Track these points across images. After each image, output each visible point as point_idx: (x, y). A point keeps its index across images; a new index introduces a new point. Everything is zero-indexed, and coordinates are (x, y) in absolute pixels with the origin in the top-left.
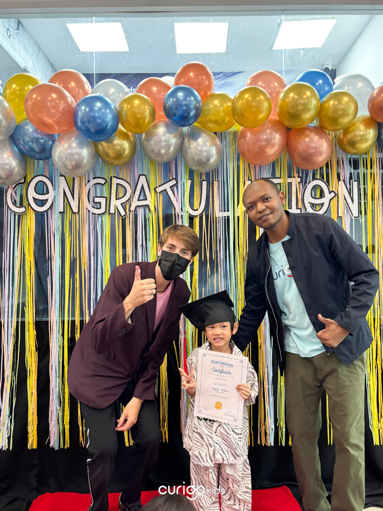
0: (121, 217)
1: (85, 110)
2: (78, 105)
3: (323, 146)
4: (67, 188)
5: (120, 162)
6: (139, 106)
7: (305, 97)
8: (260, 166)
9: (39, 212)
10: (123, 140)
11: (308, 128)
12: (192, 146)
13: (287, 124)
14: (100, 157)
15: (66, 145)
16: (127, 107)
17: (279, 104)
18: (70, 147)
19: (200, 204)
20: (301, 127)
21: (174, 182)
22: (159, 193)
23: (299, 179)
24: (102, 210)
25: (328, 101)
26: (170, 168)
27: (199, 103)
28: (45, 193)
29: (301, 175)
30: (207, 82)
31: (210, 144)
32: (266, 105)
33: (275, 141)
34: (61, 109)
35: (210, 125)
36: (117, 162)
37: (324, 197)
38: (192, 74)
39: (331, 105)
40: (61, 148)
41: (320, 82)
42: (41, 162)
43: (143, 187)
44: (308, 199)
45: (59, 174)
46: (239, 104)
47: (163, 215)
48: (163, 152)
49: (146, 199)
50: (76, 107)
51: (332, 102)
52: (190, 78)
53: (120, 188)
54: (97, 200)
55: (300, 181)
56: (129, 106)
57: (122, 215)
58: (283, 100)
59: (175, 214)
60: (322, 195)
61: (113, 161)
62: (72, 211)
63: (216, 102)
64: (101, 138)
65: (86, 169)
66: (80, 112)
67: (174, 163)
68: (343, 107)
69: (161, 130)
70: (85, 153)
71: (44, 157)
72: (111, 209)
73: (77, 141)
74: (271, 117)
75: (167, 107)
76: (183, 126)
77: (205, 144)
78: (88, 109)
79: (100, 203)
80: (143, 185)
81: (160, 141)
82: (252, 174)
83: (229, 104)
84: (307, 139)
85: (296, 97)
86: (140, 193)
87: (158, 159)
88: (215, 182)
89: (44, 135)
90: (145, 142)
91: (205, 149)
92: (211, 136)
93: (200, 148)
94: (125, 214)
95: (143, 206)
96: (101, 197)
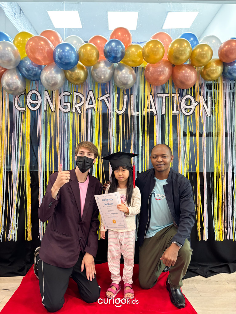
0: (78, 114)
1: (60, 51)
2: (56, 49)
3: (192, 75)
4: (49, 97)
5: (78, 83)
6: (90, 50)
7: (183, 46)
8: (157, 87)
9: (33, 110)
11: (185, 65)
13: (173, 62)
14: (67, 79)
15: (49, 72)
16: (83, 51)
17: (168, 51)
18: (51, 73)
19: (123, 107)
20: (180, 64)
21: (108, 95)
22: (100, 101)
23: (178, 94)
24: (68, 110)
25: (196, 49)
26: (106, 87)
27: (124, 50)
28: (36, 100)
29: (179, 92)
30: (128, 39)
32: (162, 50)
33: (166, 72)
34: (46, 51)
35: (129, 62)
36: (77, 83)
37: (192, 105)
39: (198, 52)
40: (46, 74)
41: (192, 39)
42: (34, 82)
43: (91, 98)
44: (183, 105)
45: (44, 90)
46: (147, 50)
47: (102, 113)
48: (103, 78)
49: (93, 104)
50: (55, 49)
51: (198, 50)
52: (118, 35)
53: (78, 98)
54: (65, 104)
55: (179, 95)
56: (84, 50)
58: (171, 48)
59: (109, 113)
61: (74, 82)
62: (51, 110)
64: (69, 68)
65: (59, 86)
66: (57, 52)
67: (109, 84)
68: (204, 53)
69: (102, 65)
70: (59, 77)
71: (36, 79)
72: (73, 109)
73: (55, 70)
74: (163, 58)
75: (106, 51)
76: (114, 63)
79: (67, 106)
80: (91, 96)
82: (152, 91)
83: (140, 51)
85: (178, 46)
86: (89, 101)
87: (100, 81)
88: (131, 95)
89: (36, 66)
90: (93, 72)
91: (126, 76)
92: (130, 69)
93: (123, 75)
94: (81, 112)
95: (91, 108)
96: (68, 102)
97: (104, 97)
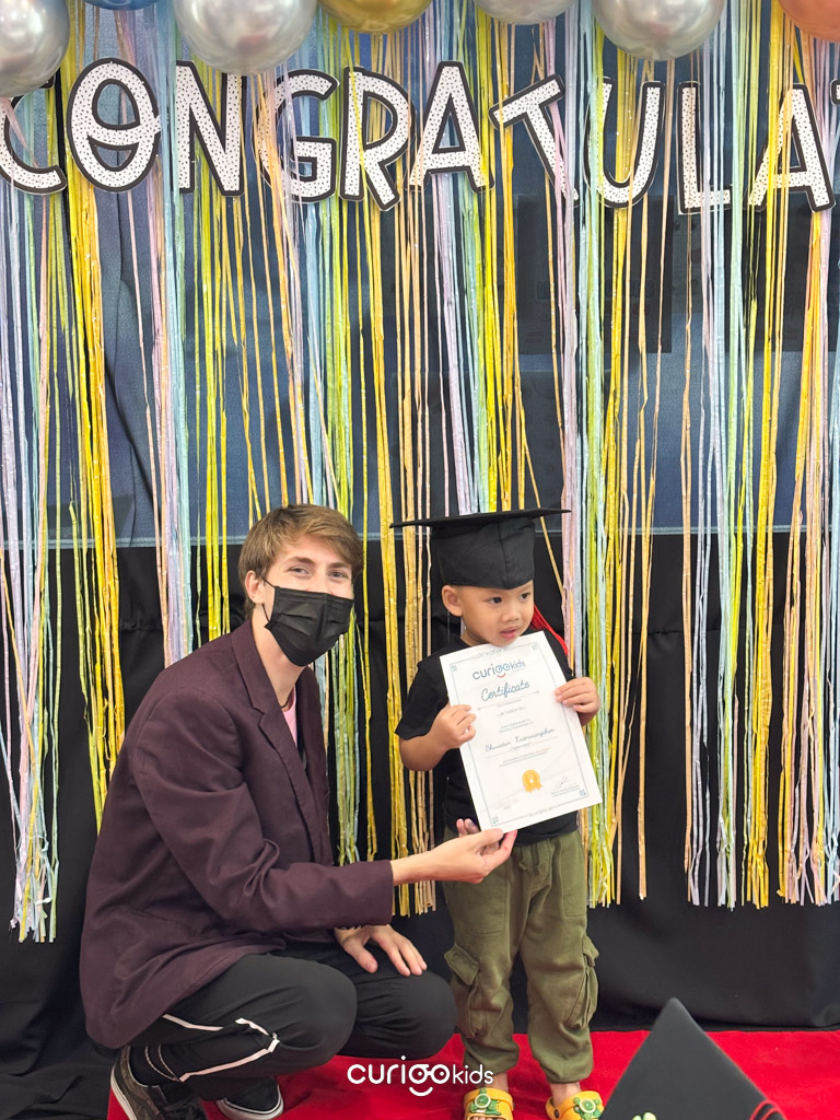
0: (379, 210)
4: (202, 105)
8: (832, 44)
9: (109, 189)
19: (637, 164)
24: (321, 185)
26: (539, 44)
28: (124, 122)
42: (106, 12)
43: (450, 106)
45: (173, 59)
47: (513, 200)
49: (462, 148)
53: (375, 106)
54: (302, 149)
59: (553, 199)
62: (220, 186)
67: (551, 23)
72: (347, 182)
79: (313, 161)
80: (450, 99)
86: (442, 128)
87: (512, 12)
88: (685, 89)
94: (392, 197)
95: (455, 172)
96: (315, 138)
97: (523, 105)
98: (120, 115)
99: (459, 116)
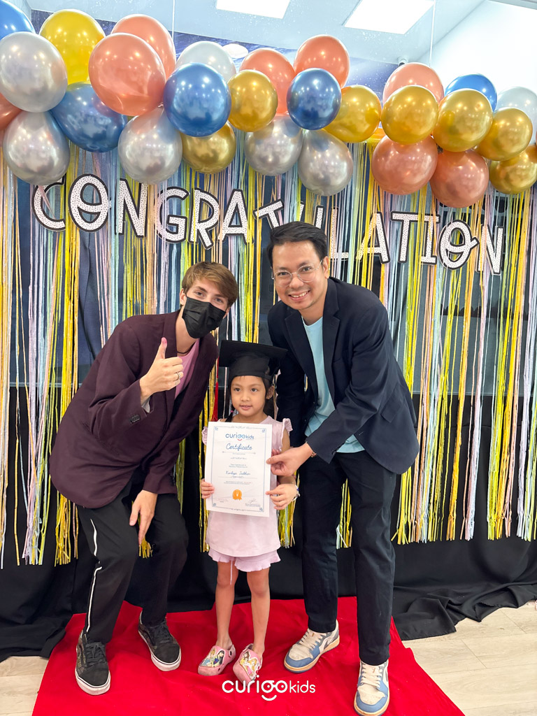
0: (204, 249)
2: (173, 78)
3: (480, 178)
4: (130, 198)
7: (477, 109)
9: (86, 230)
10: (222, 137)
12: (315, 158)
16: (241, 90)
17: (440, 117)
21: (279, 205)
22: (260, 218)
24: (180, 236)
26: (274, 185)
28: (95, 202)
29: (438, 214)
31: (340, 157)
33: (425, 166)
34: (147, 79)
37: (464, 244)
38: (323, 53)
39: (502, 126)
40: (136, 139)
43: (237, 208)
44: (446, 244)
45: (118, 177)
49: (241, 226)
50: (170, 80)
51: (502, 122)
52: (319, 58)
53: (205, 206)
54: (172, 220)
55: (437, 220)
57: (207, 245)
60: (462, 241)
62: (136, 233)
63: (355, 100)
66: (178, 89)
67: (281, 178)
68: (516, 130)
71: (98, 148)
72: (192, 236)
73: (159, 131)
75: (295, 98)
76: (309, 128)
77: (333, 156)
78: (190, 86)
79: (177, 225)
80: (237, 205)
81: (272, 146)
82: (381, 205)
84: (461, 167)
85: (465, 108)
86: (233, 216)
87: (266, 171)
88: (333, 210)
89: (106, 114)
91: (332, 163)
92: (342, 148)
93: (326, 162)
94: (211, 244)
95: (237, 235)
96: (179, 216)
97: (267, 210)
98: (93, 200)
99: (240, 212)
